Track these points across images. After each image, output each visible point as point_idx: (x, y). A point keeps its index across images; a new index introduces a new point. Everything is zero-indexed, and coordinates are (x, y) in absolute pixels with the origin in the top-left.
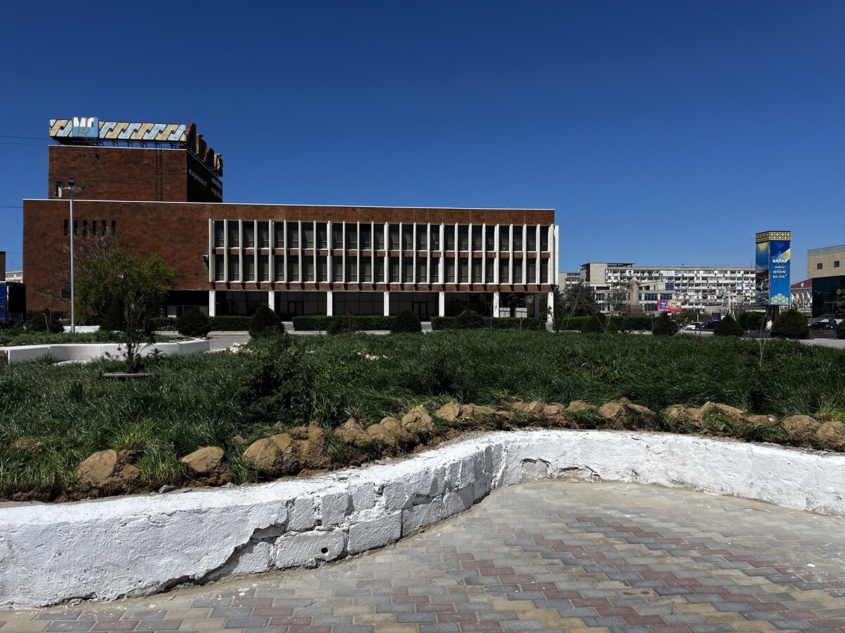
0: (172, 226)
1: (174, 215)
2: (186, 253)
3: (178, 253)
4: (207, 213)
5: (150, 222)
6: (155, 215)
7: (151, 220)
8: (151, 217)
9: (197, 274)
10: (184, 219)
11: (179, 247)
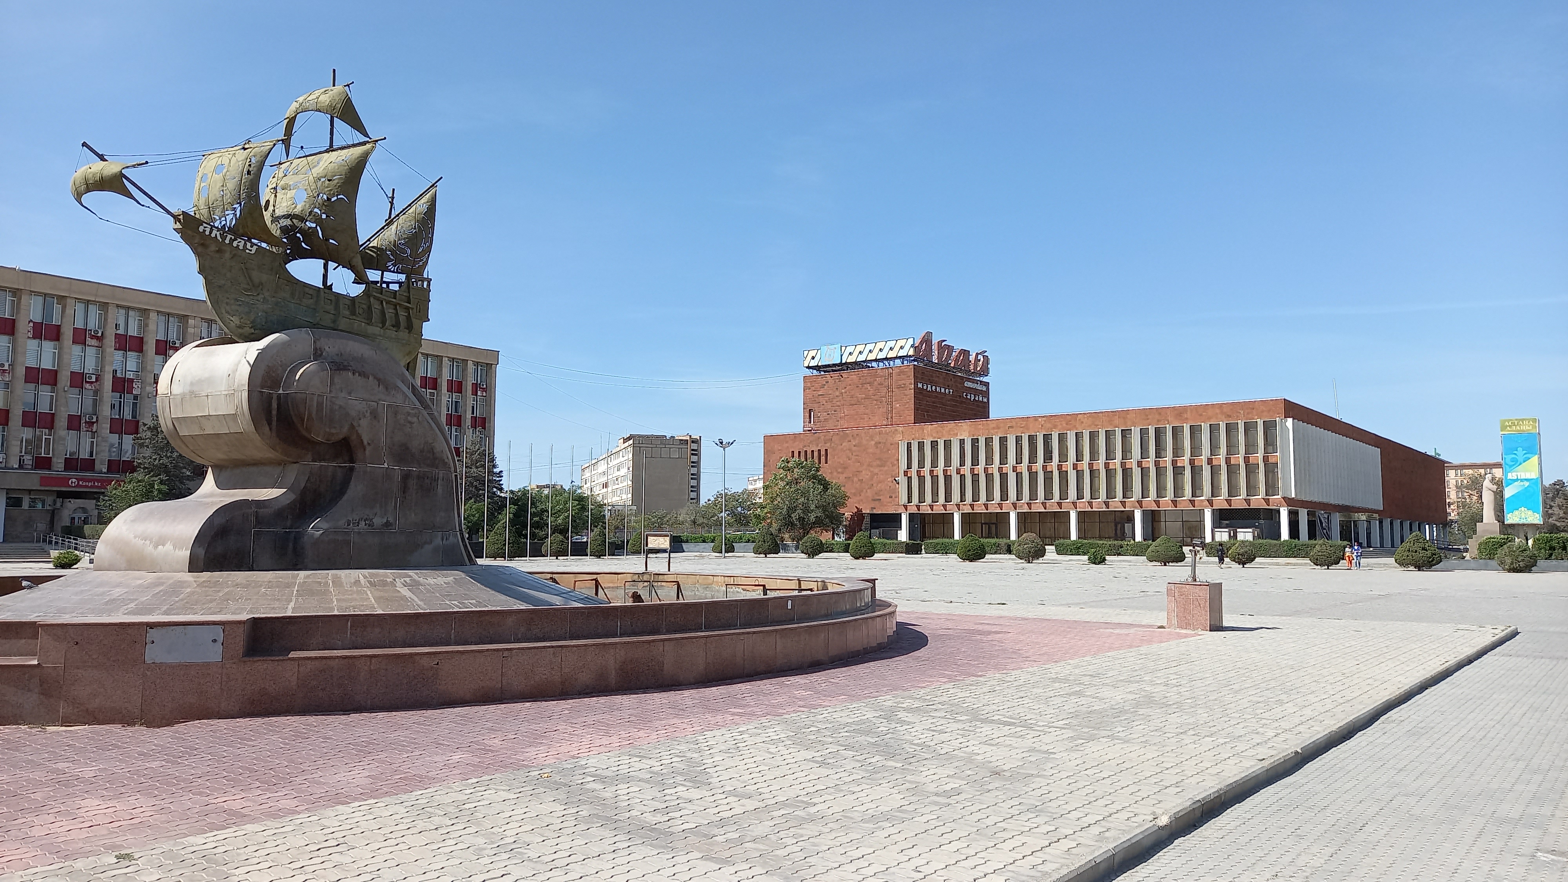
0: (871, 450)
1: (873, 440)
2: (882, 476)
3: (875, 477)
4: (899, 435)
5: (854, 448)
6: (857, 441)
7: (854, 446)
8: (854, 444)
9: (891, 497)
10: (880, 443)
11: (876, 470)
